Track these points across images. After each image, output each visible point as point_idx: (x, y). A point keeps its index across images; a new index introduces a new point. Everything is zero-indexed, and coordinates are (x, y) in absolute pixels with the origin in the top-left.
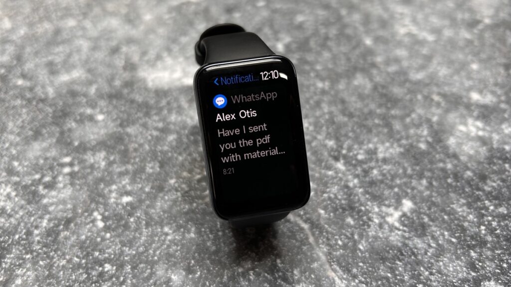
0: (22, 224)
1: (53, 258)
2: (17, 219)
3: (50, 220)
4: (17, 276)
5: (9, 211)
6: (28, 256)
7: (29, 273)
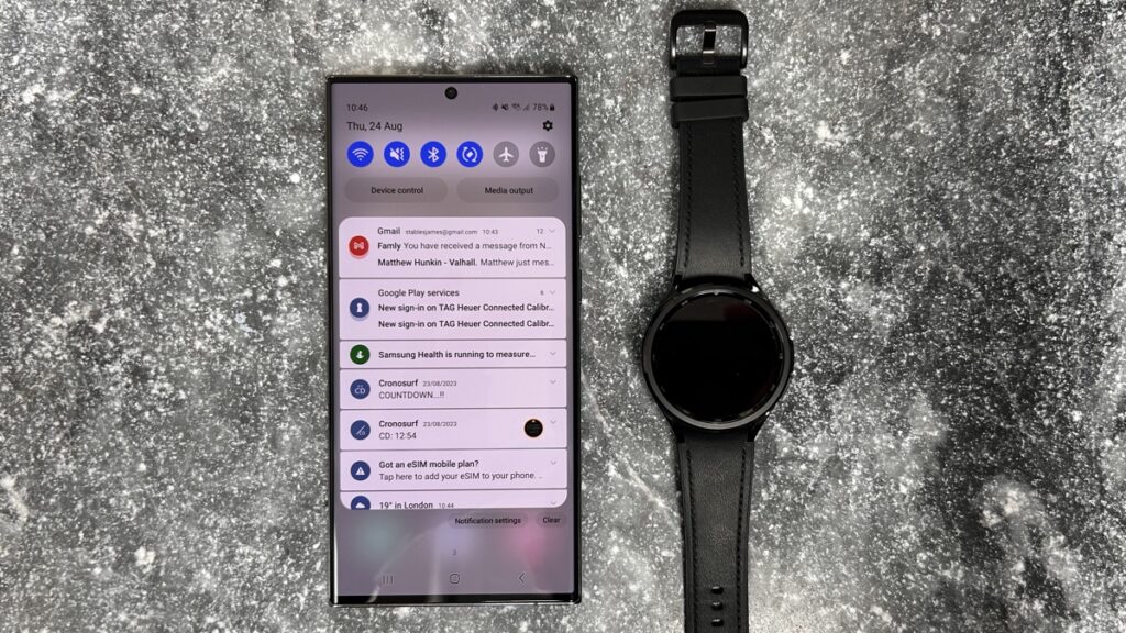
0: (260, 367)
1: (312, 409)
2: (250, 360)
3: (290, 360)
4: (283, 431)
5: (235, 348)
6: (284, 408)
7: (293, 428)
